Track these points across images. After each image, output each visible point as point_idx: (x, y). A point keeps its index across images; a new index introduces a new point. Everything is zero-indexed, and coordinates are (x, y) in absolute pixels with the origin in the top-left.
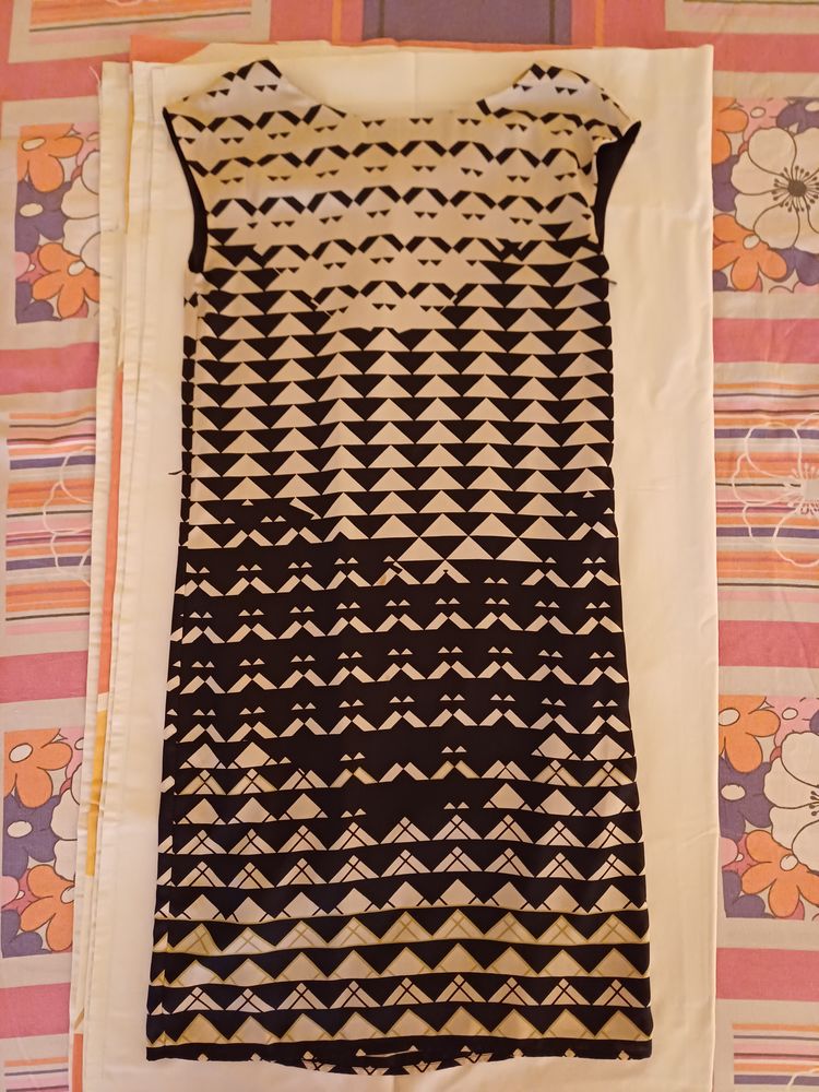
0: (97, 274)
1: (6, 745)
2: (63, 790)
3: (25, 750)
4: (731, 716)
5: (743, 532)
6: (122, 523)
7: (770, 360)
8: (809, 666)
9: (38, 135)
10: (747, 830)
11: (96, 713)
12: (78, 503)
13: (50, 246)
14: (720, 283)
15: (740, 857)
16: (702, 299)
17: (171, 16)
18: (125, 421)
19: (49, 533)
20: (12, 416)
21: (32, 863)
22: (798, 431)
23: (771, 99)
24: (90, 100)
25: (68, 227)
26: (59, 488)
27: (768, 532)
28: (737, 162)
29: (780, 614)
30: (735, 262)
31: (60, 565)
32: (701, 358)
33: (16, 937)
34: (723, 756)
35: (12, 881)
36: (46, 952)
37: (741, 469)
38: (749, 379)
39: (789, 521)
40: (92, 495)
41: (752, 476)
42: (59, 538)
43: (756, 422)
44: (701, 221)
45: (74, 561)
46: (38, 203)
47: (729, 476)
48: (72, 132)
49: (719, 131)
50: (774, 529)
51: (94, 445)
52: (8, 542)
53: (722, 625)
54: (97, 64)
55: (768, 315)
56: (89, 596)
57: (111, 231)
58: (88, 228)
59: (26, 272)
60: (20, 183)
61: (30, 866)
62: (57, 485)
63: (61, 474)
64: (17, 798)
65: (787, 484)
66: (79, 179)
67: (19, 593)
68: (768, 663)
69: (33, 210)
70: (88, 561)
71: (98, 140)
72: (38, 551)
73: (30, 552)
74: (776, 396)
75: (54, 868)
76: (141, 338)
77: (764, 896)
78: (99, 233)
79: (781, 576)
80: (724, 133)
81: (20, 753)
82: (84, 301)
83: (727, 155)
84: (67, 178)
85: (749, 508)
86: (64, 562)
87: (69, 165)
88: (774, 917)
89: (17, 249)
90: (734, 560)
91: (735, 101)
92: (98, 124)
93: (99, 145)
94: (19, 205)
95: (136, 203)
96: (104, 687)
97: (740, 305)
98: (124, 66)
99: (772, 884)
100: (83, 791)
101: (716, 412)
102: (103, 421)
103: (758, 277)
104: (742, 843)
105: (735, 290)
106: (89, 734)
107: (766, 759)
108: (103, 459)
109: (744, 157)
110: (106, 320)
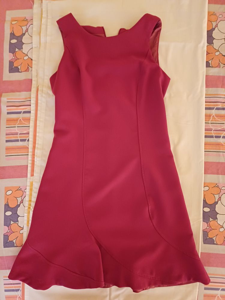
0: (32, 60)
1: (5, 190)
2: (21, 203)
4: (207, 188)
5: (212, 137)
6: (38, 130)
7: (222, 87)
9: (16, 20)
10: (210, 220)
11: (30, 182)
12: (26, 124)
13: (19, 51)
14: (208, 65)
15: (208, 227)
16: (203, 70)
18: (39, 102)
19: (17, 132)
20: (8, 99)
21: (12, 222)
24: (30, 10)
25: (24, 46)
26: (20, 120)
27: (219, 137)
28: (214, 30)
29: (222, 160)
30: (212, 59)
31: (20, 141)
32: (202, 86)
33: (7, 242)
34: (204, 199)
35: (6, 227)
36: (15, 246)
37: (212, 118)
38: (216, 93)
40: (30, 122)
41: (216, 121)
42: (20, 134)
43: (217, 105)
44: (203, 47)
45: (24, 140)
46: (15, 39)
47: (209, 121)
48: (25, 19)
49: (208, 21)
50: (221, 136)
51: (31, 108)
53: (205, 163)
55: (221, 75)
56: (28, 150)
57: (36, 48)
58: (29, 47)
59: (12, 59)
60: (11, 34)
61: (11, 223)
62: (19, 119)
63: (21, 116)
64: (8, 205)
66: (27, 32)
67: (9, 149)
68: (218, 174)
69: (14, 41)
70: (28, 140)
71: (32, 21)
72: (14, 137)
73: (12, 138)
74: (223, 98)
75: (18, 224)
76: (44, 79)
77: (214, 238)
78: (32, 48)
79: (222, 149)
80: (211, 21)
81: (9, 193)
82: (28, 67)
83: (212, 28)
84: (24, 32)
85: (214, 130)
86: (22, 140)
87: (24, 28)
88: (217, 244)
89: (10, 52)
90: (209, 144)
91: (214, 13)
92: (32, 17)
93: (33, 23)
94: (10, 40)
95: (43, 40)
96: (32, 175)
97: (214, 72)
98: (40, 2)
99: (217, 235)
100: (26, 203)
101: (206, 102)
102: (33, 102)
103: (219, 63)
104: (209, 223)
105: (212, 67)
106: (28, 188)
107: (216, 201)
108: (33, 112)
109: (216, 29)
110: (34, 73)
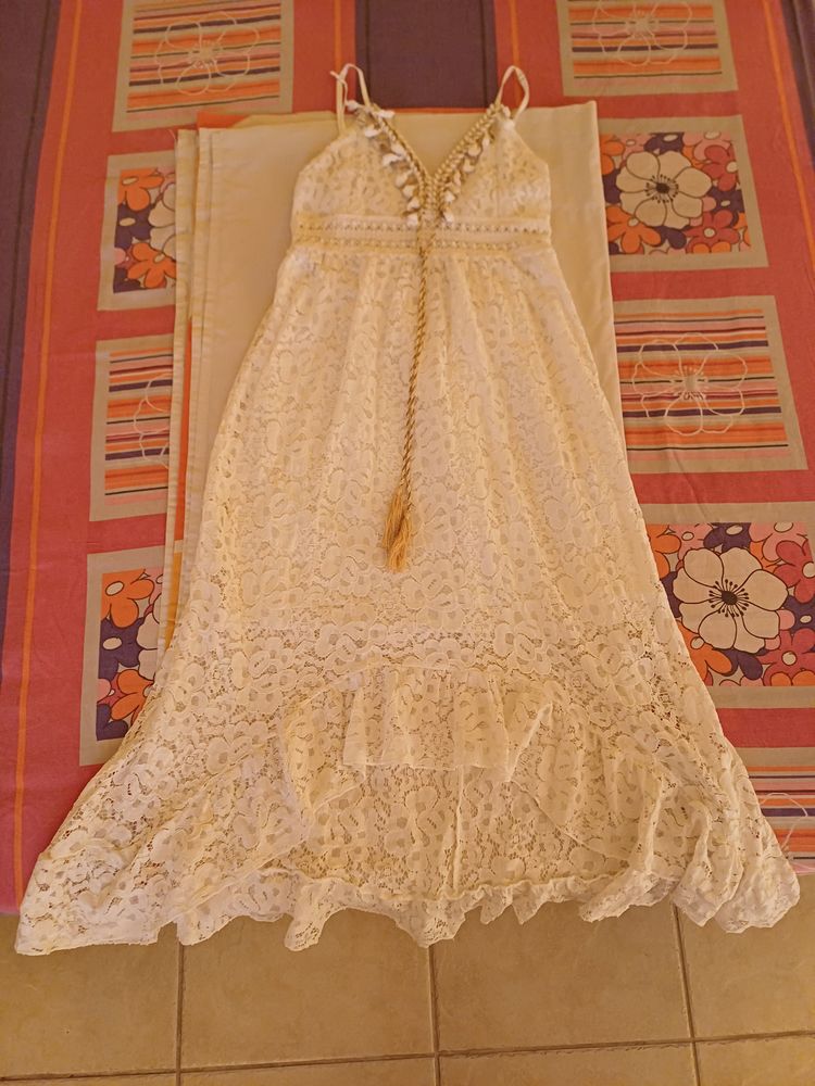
0: (174, 261)
1: (103, 583)
2: (147, 613)
3: (119, 586)
5: (642, 414)
7: (652, 297)
8: (699, 502)
9: (133, 175)
11: (173, 555)
12: (159, 412)
13: (140, 244)
14: (613, 249)
16: (603, 262)
17: (225, 100)
18: (193, 355)
19: (138, 434)
20: (112, 355)
21: (121, 668)
22: (678, 347)
23: (638, 135)
24: (169, 153)
25: (153, 233)
26: (145, 402)
27: (661, 413)
28: (619, 173)
29: (674, 468)
30: (623, 235)
31: (146, 455)
32: (604, 299)
33: (107, 725)
35: (106, 683)
37: (639, 371)
38: (638, 311)
39: (676, 405)
40: (170, 406)
41: (647, 376)
42: (145, 437)
43: (646, 340)
44: (597, 210)
45: (157, 452)
46: (132, 217)
47: (630, 377)
48: (156, 173)
49: (605, 155)
50: (665, 411)
51: (172, 373)
52: (108, 441)
53: (633, 477)
54: (176, 130)
55: (650, 269)
56: (168, 476)
57: (183, 234)
58: (170, 231)
59: (124, 262)
60: (120, 206)
61: (119, 671)
62: (143, 401)
63: (146, 393)
64: (111, 621)
65: (672, 380)
66: (160, 203)
67: (115, 476)
68: (668, 501)
69: (128, 222)
70: (167, 451)
71: (175, 177)
72: (129, 447)
73: (125, 447)
75: (138, 671)
76: (204, 301)
78: (174, 235)
79: (672, 442)
80: (610, 156)
81: (114, 589)
82: (164, 278)
83: (612, 169)
84: (153, 201)
85: (645, 398)
86: (148, 453)
87: (154, 193)
89: (116, 246)
90: (637, 433)
91: (614, 137)
92: (174, 166)
93: (175, 180)
94: (119, 219)
95: (200, 215)
96: (179, 536)
97: (632, 264)
98: (192, 132)
100: (162, 611)
101: (617, 334)
102: (178, 355)
103: (641, 244)
105: (624, 253)
106: (167, 571)
107: (673, 569)
108: (178, 382)
109: (624, 170)
110: (180, 291)
